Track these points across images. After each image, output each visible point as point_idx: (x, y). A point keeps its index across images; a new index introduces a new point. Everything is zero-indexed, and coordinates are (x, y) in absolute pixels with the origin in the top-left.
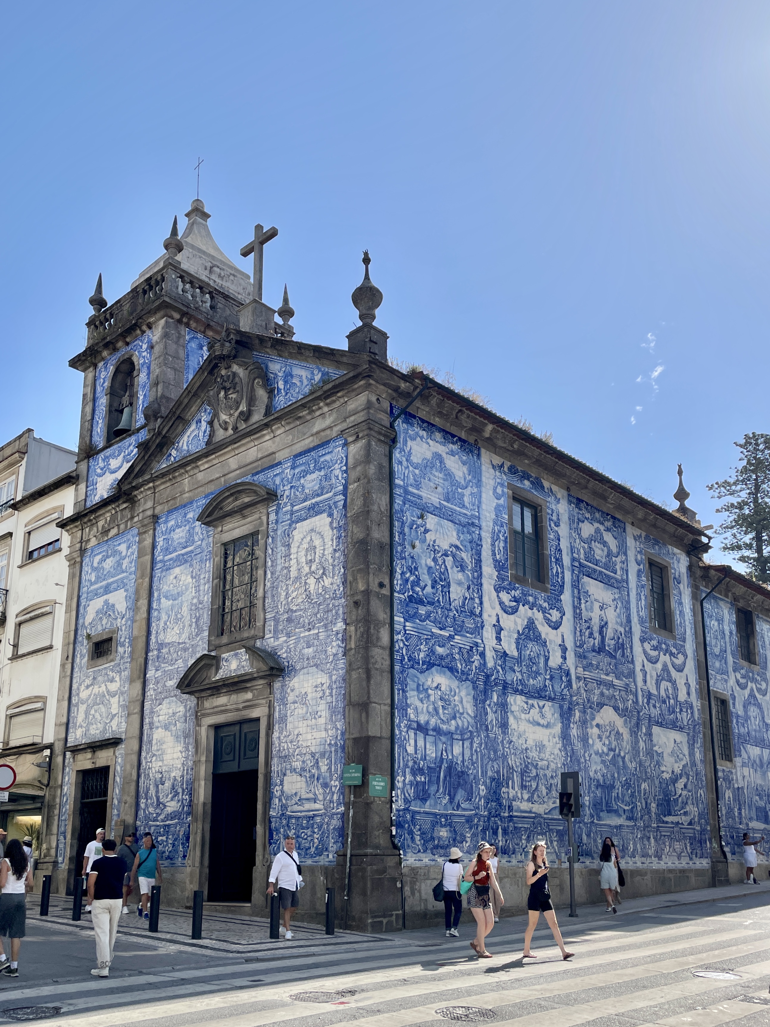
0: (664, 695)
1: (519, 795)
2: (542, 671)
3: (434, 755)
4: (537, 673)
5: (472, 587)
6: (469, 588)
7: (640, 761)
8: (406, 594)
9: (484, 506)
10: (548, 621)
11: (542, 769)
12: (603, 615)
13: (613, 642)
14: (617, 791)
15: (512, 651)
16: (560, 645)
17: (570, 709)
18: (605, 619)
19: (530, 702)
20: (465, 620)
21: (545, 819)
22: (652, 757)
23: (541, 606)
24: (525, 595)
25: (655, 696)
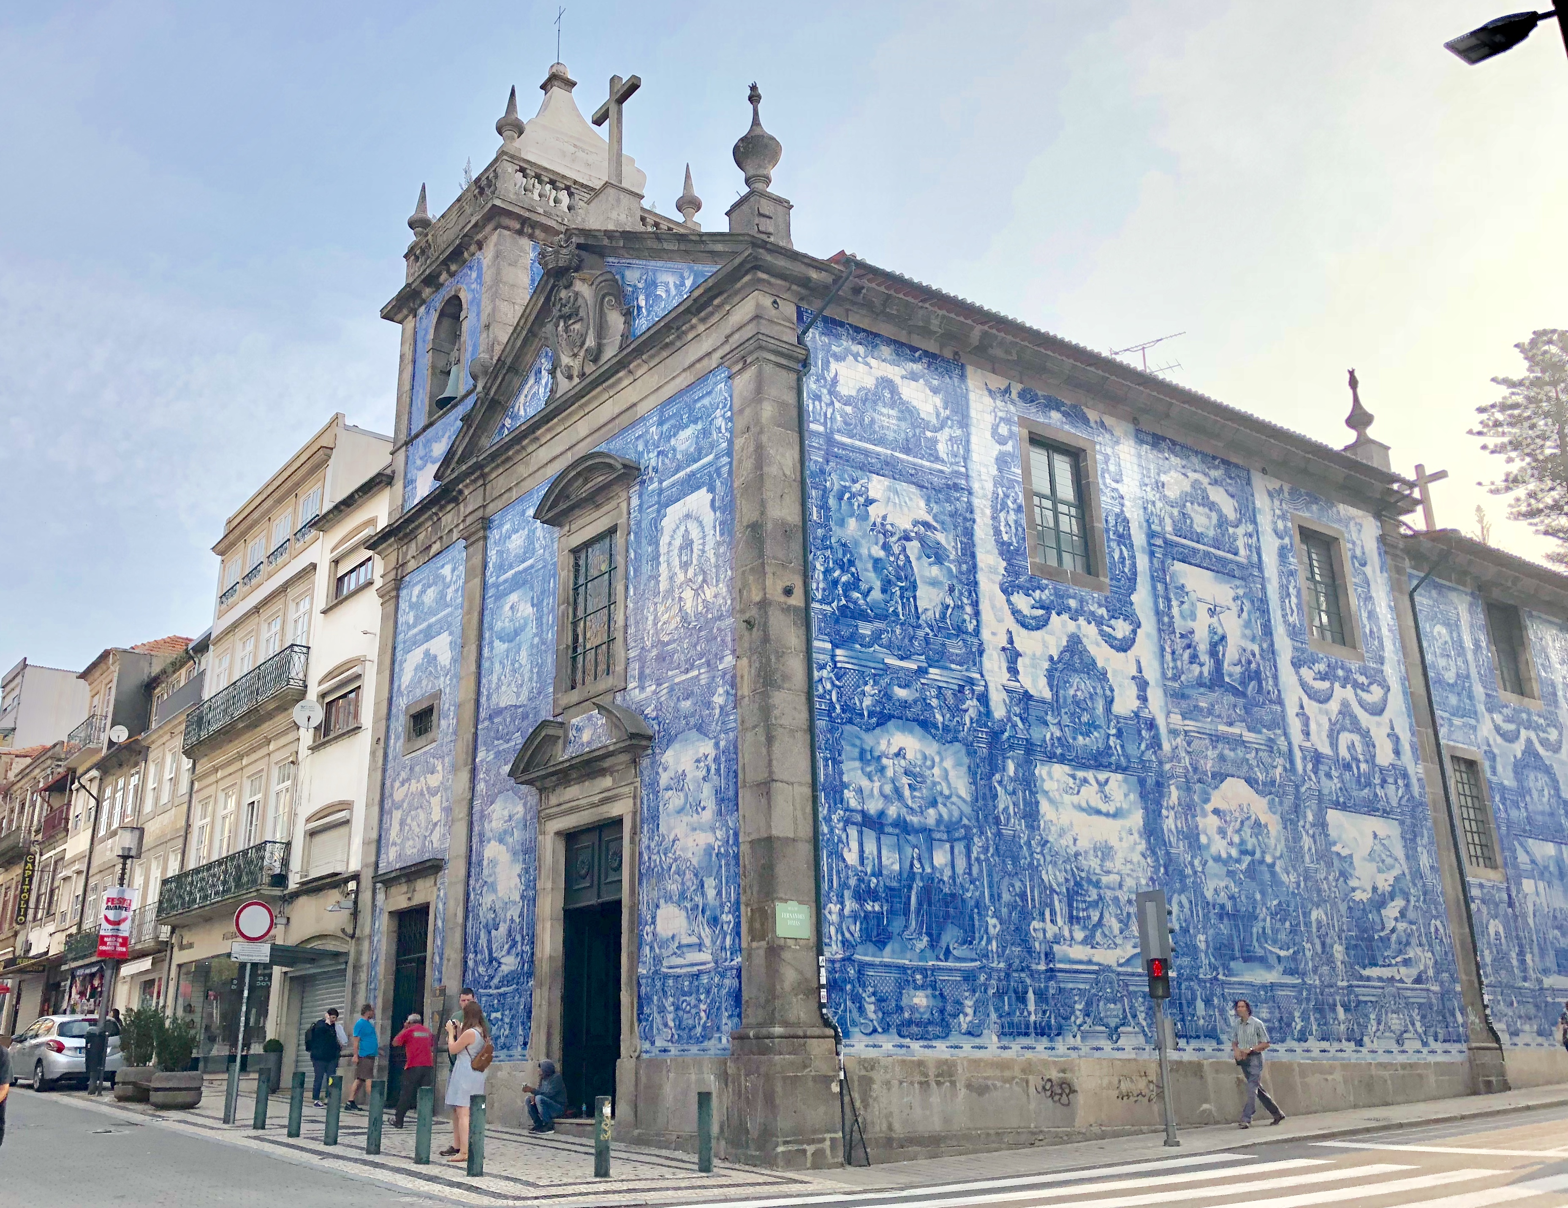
0: (1348, 757)
1: (1066, 933)
2: (1101, 722)
3: (896, 867)
4: (1092, 726)
5: (958, 587)
6: (951, 590)
7: (1306, 870)
8: (834, 605)
9: (975, 456)
10: (1109, 640)
11: (1109, 888)
12: (1216, 625)
13: (1238, 669)
14: (1261, 924)
15: (1040, 688)
16: (1133, 678)
17: (1159, 784)
18: (1220, 631)
19: (1080, 774)
20: (947, 641)
21: (1119, 974)
22: (1330, 865)
23: (1093, 614)
24: (1062, 597)
25: (1328, 757)
